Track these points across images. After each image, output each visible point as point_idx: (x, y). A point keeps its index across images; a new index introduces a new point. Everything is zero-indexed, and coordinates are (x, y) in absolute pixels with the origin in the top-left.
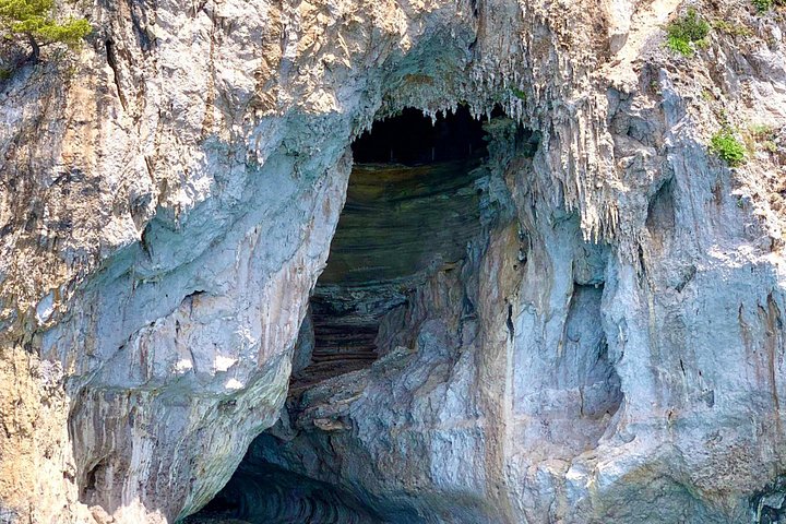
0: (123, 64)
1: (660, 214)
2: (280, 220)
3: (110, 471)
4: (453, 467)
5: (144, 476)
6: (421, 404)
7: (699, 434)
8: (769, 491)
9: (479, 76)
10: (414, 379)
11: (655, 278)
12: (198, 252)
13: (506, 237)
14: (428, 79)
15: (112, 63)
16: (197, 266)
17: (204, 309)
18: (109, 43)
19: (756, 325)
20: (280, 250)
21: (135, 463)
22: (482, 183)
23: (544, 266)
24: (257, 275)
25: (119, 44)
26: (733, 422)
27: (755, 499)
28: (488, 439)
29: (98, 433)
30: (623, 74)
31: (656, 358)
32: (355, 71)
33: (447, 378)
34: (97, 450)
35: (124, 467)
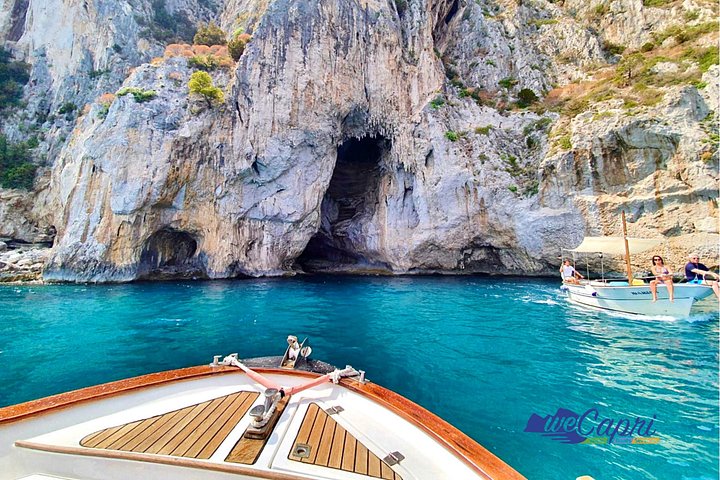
0: (242, 110)
1: (429, 162)
2: (310, 169)
3: (256, 244)
4: (372, 244)
5: (269, 246)
6: (364, 227)
7: (443, 230)
8: (466, 248)
9: (370, 122)
10: (363, 221)
11: (428, 182)
12: (278, 175)
13: (386, 177)
14: (357, 127)
15: (238, 109)
16: (278, 180)
17: (284, 194)
18: (237, 103)
19: (461, 194)
20: (311, 178)
21: (264, 242)
22: (380, 164)
23: (395, 184)
24: (302, 185)
25: (240, 103)
26: (454, 226)
27: (462, 250)
28: (380, 235)
29: (251, 232)
30: (416, 118)
31: (429, 208)
32: (327, 117)
33: (371, 220)
34: (250, 237)
35: (261, 243)
